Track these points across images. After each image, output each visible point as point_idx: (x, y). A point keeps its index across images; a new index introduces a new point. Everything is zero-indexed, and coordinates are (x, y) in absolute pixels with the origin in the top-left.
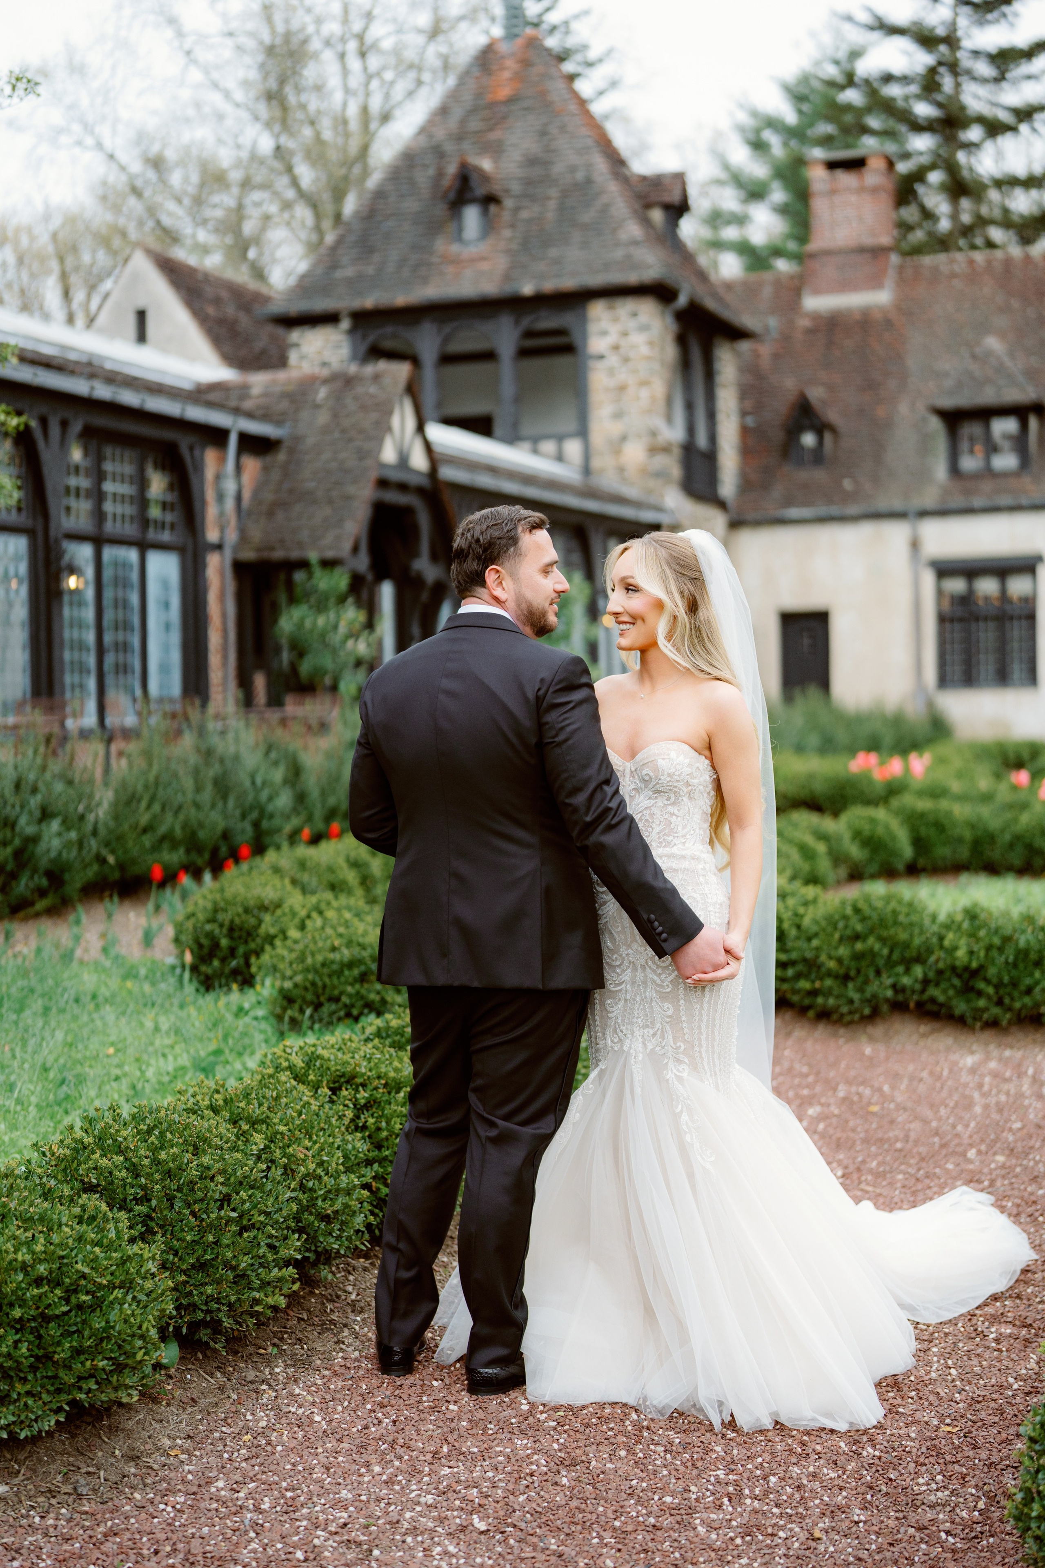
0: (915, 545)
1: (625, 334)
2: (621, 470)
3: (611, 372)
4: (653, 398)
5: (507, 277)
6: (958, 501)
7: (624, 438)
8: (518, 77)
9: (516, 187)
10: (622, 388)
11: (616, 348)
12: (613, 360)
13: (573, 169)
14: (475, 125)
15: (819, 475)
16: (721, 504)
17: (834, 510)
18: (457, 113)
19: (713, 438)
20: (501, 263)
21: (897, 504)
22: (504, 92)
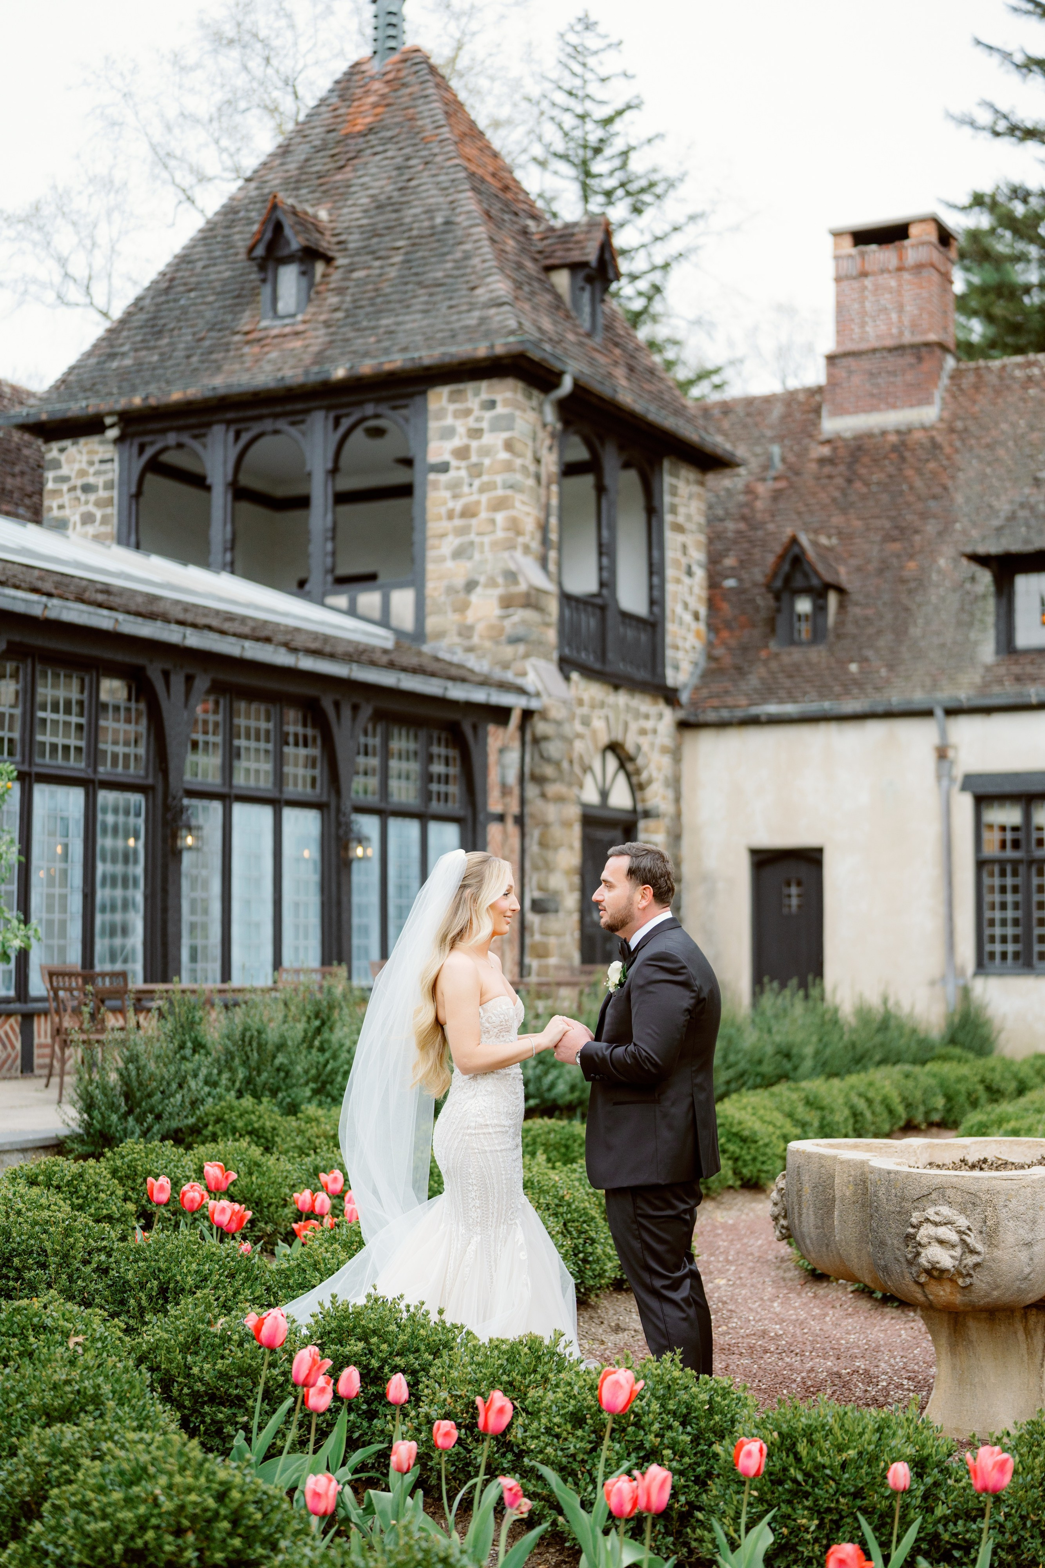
0: (942, 754)
1: (476, 433)
2: (466, 631)
3: (455, 487)
4: (515, 527)
5: (320, 358)
6: (1007, 692)
7: (471, 586)
8: (384, 102)
9: (354, 241)
10: (468, 513)
11: (462, 453)
12: (458, 472)
13: (430, 212)
14: (320, 165)
15: (817, 654)
16: (670, 697)
17: (827, 705)
18: (301, 152)
19: (656, 600)
20: (317, 338)
21: (918, 698)
22: (363, 122)
